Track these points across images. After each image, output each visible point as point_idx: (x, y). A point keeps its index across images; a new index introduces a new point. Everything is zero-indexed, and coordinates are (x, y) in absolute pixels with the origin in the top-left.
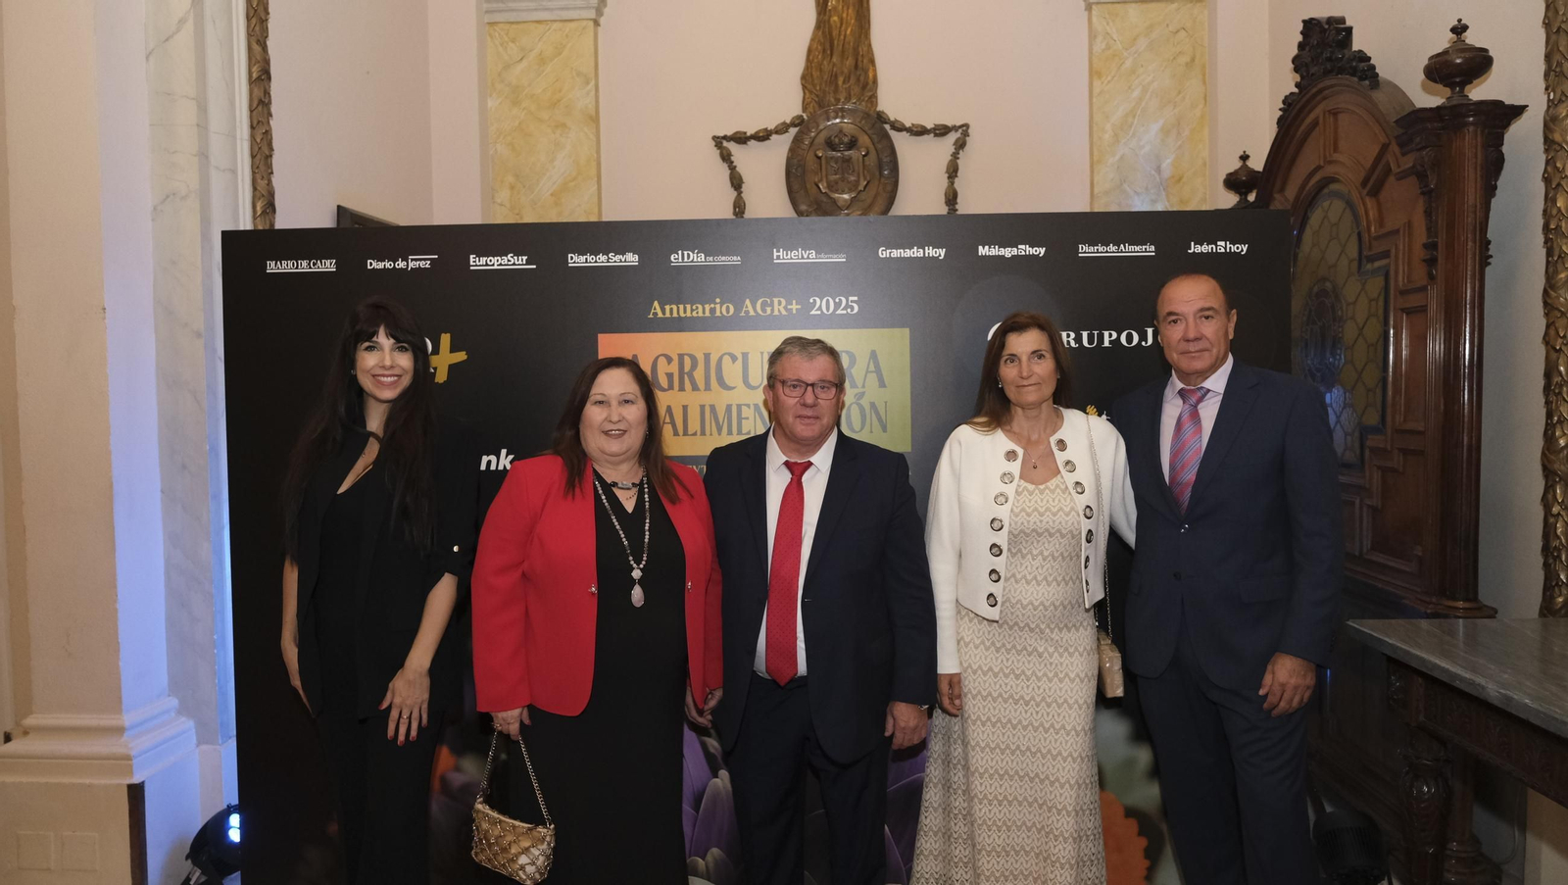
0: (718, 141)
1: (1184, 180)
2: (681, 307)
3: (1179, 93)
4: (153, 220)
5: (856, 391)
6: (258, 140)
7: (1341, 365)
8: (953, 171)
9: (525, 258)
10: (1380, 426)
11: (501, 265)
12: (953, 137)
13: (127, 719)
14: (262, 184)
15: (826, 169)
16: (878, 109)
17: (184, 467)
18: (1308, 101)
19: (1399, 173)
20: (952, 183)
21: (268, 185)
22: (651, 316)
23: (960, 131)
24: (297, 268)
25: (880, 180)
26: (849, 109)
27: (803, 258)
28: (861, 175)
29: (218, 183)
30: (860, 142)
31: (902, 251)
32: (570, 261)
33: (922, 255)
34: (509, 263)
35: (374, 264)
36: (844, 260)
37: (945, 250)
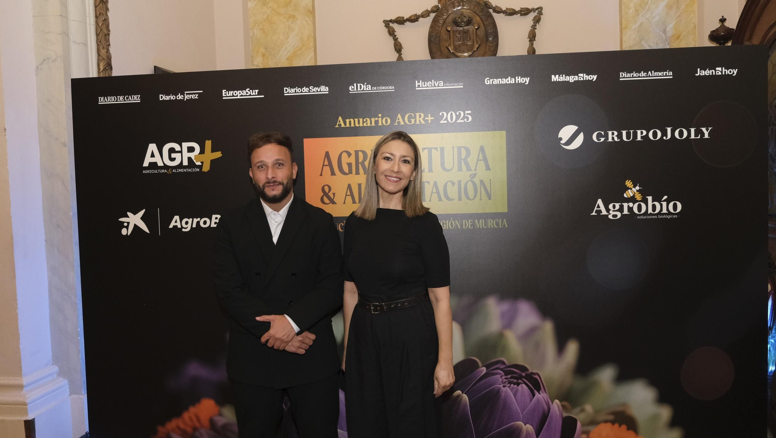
0: (387, 23)
1: (680, 38)
2: (356, 120)
4: (36, 75)
5: (471, 173)
6: (100, 25)
8: (532, 37)
9: (257, 91)
11: (242, 96)
12: (532, 15)
13: (25, 380)
14: (103, 52)
15: (453, 38)
17: (58, 226)
20: (532, 44)
21: (107, 52)
22: (337, 126)
23: (537, 11)
24: (117, 101)
25: (487, 43)
26: (467, 1)
27: (435, 86)
28: (475, 41)
30: (474, 21)
31: (500, 80)
32: (285, 92)
33: (514, 82)
34: (247, 94)
35: (164, 98)
36: (462, 87)
37: (529, 78)
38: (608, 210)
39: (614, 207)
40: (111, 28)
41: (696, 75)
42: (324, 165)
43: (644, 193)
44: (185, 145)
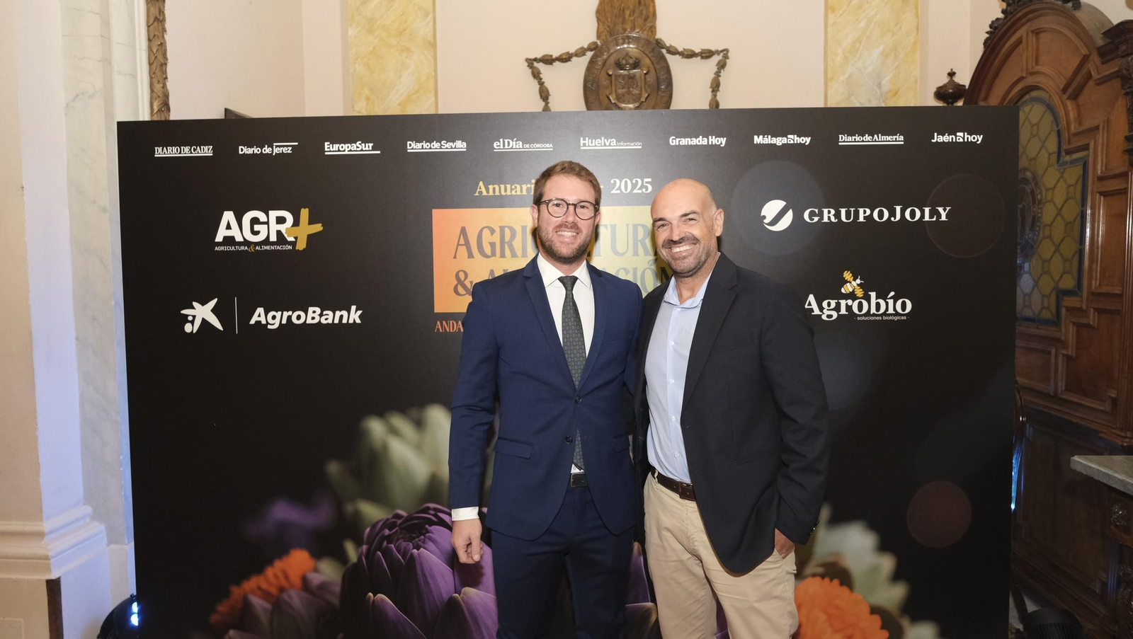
0: (531, 62)
1: (899, 93)
2: (502, 186)
3: (896, 24)
4: (66, 115)
5: (650, 258)
6: (155, 51)
7: (1040, 239)
8: (715, 86)
9: (371, 145)
10: (1076, 289)
11: (351, 151)
12: (716, 59)
13: (46, 526)
14: (158, 87)
15: (616, 85)
16: (658, 36)
17: (94, 319)
18: (1013, 24)
19: (1098, 79)
20: (715, 96)
21: (163, 87)
22: (477, 194)
23: (722, 54)
24: (180, 153)
25: (658, 93)
26: (634, 37)
27: (605, 145)
28: (643, 90)
29: (120, 85)
30: (642, 63)
31: (689, 139)
32: (408, 147)
33: (706, 143)
34: (358, 149)
35: (245, 150)
36: (640, 147)
37: (725, 139)
38: (821, 309)
39: (829, 304)
40: (169, 55)
41: (933, 141)
42: (458, 245)
43: (866, 287)
44: (274, 214)
